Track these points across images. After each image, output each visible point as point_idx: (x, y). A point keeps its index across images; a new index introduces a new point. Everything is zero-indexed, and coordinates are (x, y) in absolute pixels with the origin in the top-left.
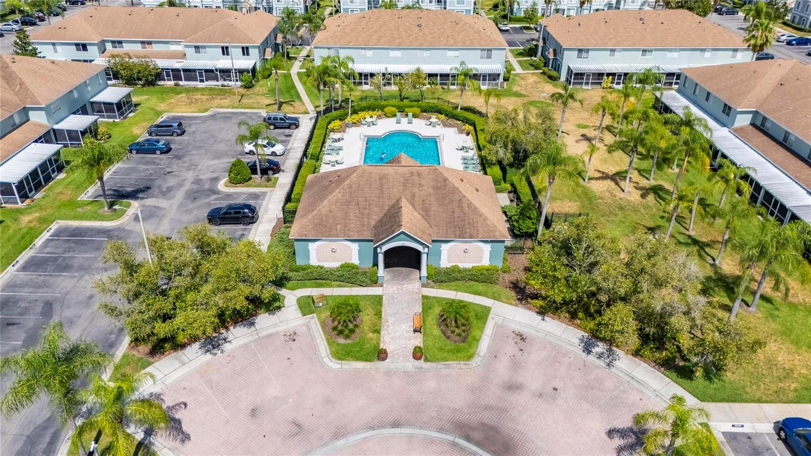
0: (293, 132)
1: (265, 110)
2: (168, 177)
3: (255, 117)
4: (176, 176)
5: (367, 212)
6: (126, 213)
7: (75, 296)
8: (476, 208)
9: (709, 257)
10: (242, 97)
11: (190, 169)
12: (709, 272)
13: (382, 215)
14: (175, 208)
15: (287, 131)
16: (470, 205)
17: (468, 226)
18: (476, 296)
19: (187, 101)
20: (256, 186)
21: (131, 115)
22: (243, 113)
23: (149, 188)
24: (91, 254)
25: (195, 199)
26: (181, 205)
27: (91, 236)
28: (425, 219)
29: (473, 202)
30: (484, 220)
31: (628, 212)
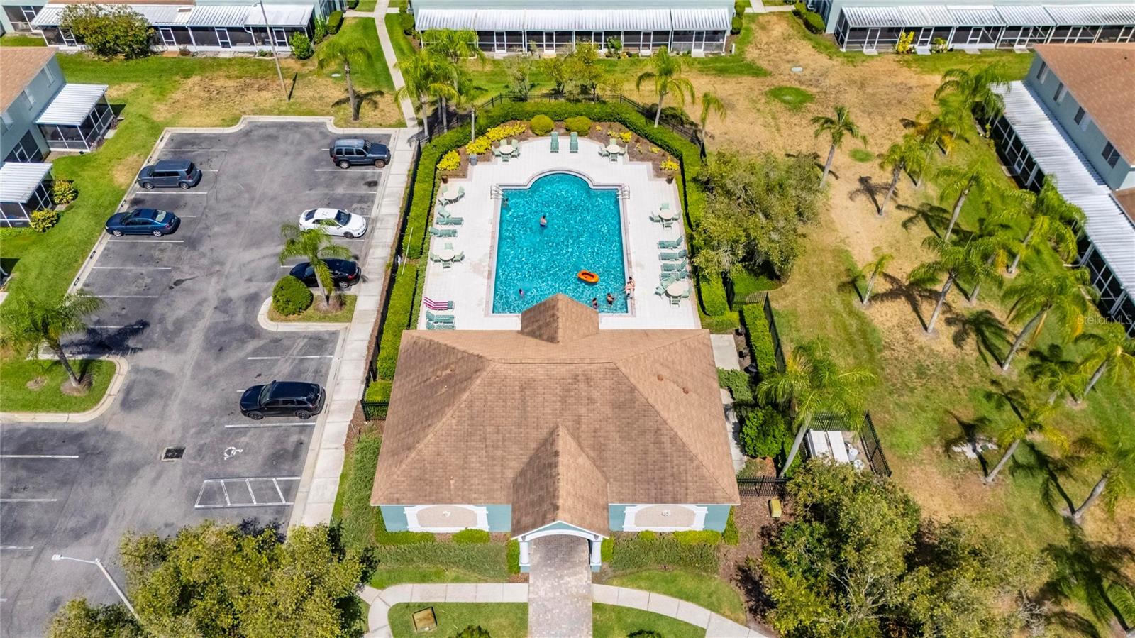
0: (380, 175)
1: (333, 118)
2: (176, 293)
3: (317, 136)
4: (188, 291)
5: (499, 453)
6: (107, 392)
7: (29, 602)
8: (684, 445)
9: (1065, 502)
10: (294, 80)
11: (212, 274)
12: (1062, 538)
13: (525, 459)
14: (189, 373)
15: (369, 171)
16: (674, 439)
17: (669, 480)
18: (683, 602)
19: (202, 94)
20: (321, 319)
21: (111, 134)
22: (297, 126)
23: (145, 324)
24: (53, 496)
25: (221, 349)
26: (199, 366)
27: (53, 450)
28: (597, 467)
29: (680, 434)
30: (698, 467)
31: (933, 384)
